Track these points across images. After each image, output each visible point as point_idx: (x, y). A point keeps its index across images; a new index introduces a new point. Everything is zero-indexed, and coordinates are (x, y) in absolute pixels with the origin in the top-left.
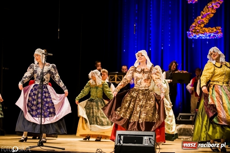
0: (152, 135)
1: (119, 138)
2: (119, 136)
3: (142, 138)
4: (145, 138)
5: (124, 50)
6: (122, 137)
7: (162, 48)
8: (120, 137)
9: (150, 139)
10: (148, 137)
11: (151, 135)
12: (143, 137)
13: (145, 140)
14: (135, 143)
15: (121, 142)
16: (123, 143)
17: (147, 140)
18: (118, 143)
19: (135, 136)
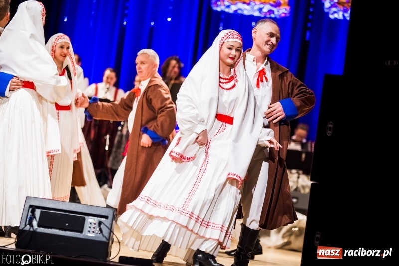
0: (106, 215)
1: (30, 214)
2: (31, 209)
3: (84, 219)
4: (90, 220)
6: (38, 212)
8: (33, 212)
9: (100, 223)
10: (97, 219)
11: (103, 214)
12: (86, 217)
13: (90, 226)
14: (65, 230)
15: (35, 223)
16: (39, 225)
17: (94, 226)
18: (26, 225)
19: (67, 214)
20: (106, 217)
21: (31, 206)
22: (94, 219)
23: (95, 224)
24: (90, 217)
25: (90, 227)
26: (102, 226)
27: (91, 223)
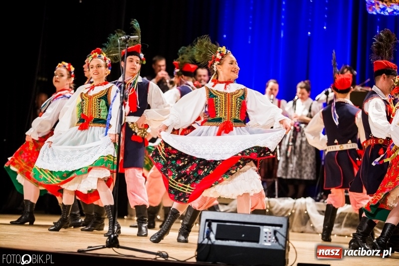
0: (280, 223)
1: (207, 228)
2: (207, 223)
3: (259, 229)
4: (265, 230)
5: (225, 36)
6: (214, 226)
7: (309, 33)
8: (209, 225)
9: (275, 232)
10: (272, 229)
11: (278, 223)
12: (261, 227)
13: (265, 235)
14: (242, 241)
15: (212, 236)
16: (217, 238)
17: (269, 235)
18: (204, 239)
19: (243, 225)
20: (281, 226)
21: (207, 220)
22: (269, 229)
23: (270, 233)
24: (265, 227)
25: (266, 237)
26: (278, 235)
27: (266, 233)
